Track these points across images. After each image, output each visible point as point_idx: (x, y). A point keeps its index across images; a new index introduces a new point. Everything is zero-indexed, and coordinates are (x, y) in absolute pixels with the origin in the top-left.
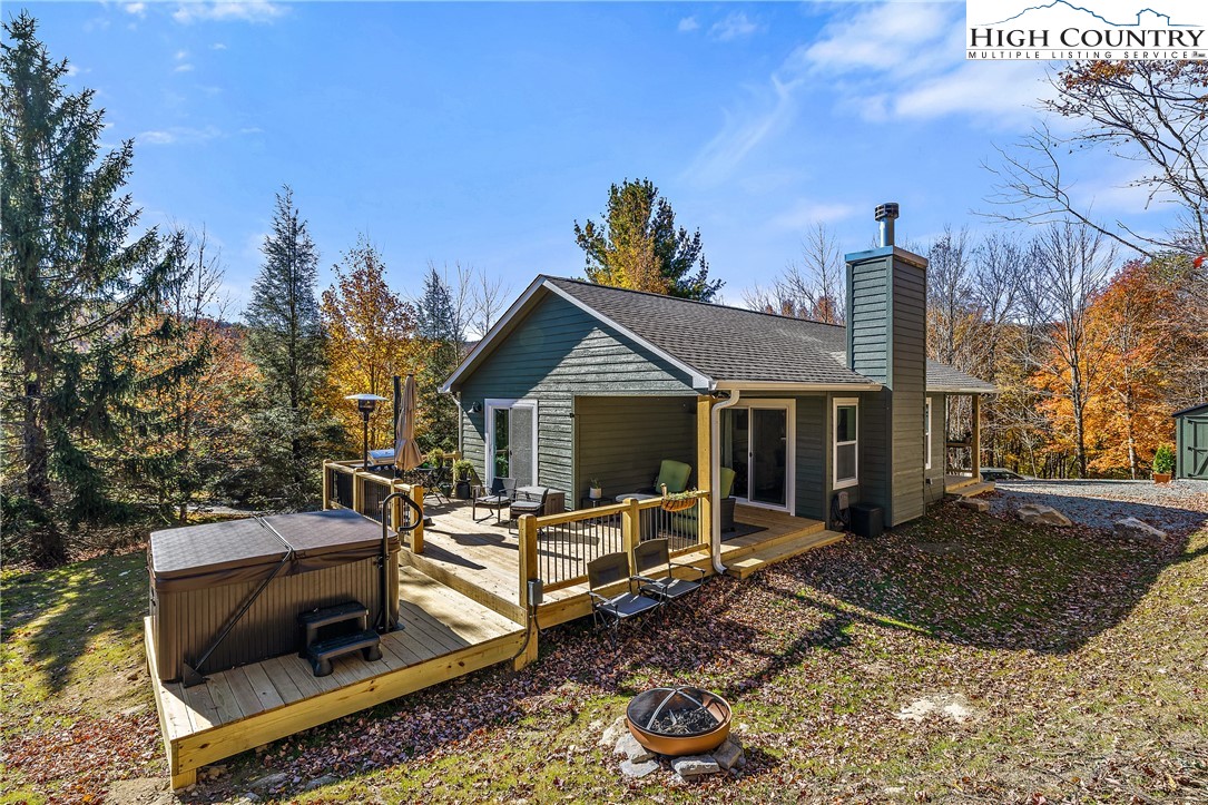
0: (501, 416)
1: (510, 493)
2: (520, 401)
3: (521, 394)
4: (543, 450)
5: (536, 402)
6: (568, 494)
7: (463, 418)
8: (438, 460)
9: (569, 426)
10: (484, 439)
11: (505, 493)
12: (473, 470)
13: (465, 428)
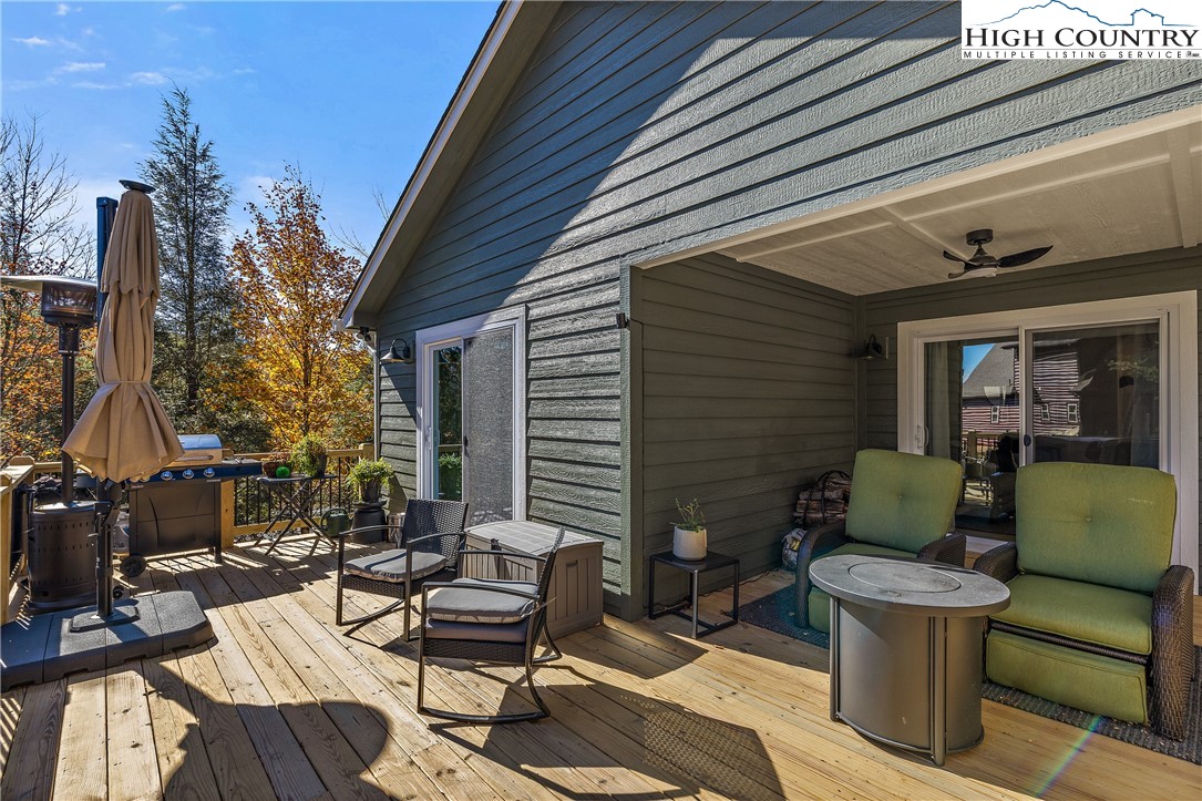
0: (448, 364)
1: (450, 542)
2: (495, 316)
3: (495, 301)
4: (539, 429)
5: (522, 309)
6: (611, 547)
7: (380, 379)
8: (313, 461)
9: (614, 355)
10: (414, 415)
11: (435, 546)
12: (394, 482)
13: (383, 399)
